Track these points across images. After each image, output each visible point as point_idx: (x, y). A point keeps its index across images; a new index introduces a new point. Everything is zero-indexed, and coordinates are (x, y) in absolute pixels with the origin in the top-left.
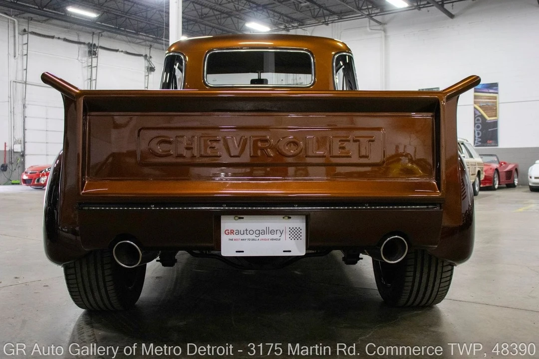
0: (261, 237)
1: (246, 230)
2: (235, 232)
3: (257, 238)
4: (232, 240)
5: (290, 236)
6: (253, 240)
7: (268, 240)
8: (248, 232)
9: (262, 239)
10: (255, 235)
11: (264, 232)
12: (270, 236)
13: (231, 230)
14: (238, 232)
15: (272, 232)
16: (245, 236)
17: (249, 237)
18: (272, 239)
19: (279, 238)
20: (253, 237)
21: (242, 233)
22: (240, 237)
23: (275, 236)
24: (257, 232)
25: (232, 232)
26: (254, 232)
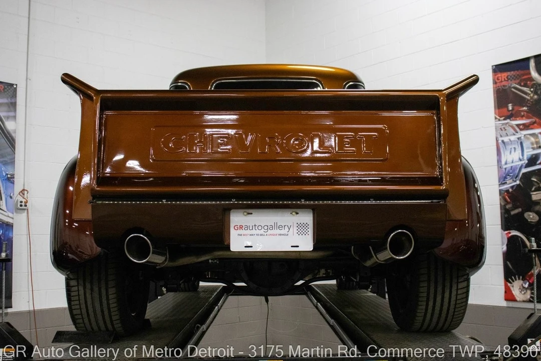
0: (270, 232)
1: (255, 226)
2: (244, 227)
3: (266, 234)
4: (241, 235)
5: (298, 231)
6: (261, 235)
7: (276, 235)
8: (256, 227)
9: (271, 235)
10: (263, 230)
11: (272, 228)
12: (278, 231)
13: (240, 226)
14: (247, 228)
15: (280, 227)
16: (254, 232)
17: (258, 232)
18: (280, 235)
19: (287, 233)
20: (262, 232)
21: (251, 228)
22: (248, 232)
23: (282, 232)
24: (266, 228)
25: (241, 227)
26: (263, 227)
